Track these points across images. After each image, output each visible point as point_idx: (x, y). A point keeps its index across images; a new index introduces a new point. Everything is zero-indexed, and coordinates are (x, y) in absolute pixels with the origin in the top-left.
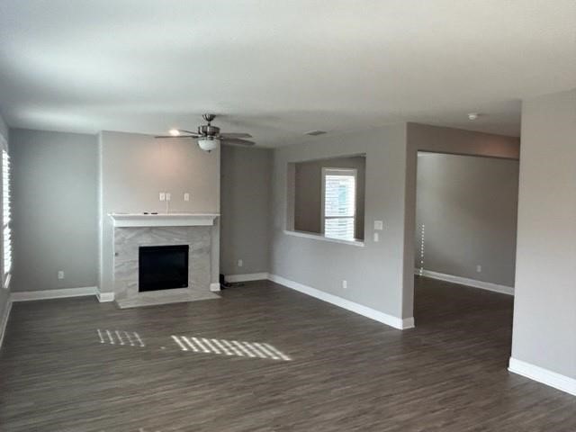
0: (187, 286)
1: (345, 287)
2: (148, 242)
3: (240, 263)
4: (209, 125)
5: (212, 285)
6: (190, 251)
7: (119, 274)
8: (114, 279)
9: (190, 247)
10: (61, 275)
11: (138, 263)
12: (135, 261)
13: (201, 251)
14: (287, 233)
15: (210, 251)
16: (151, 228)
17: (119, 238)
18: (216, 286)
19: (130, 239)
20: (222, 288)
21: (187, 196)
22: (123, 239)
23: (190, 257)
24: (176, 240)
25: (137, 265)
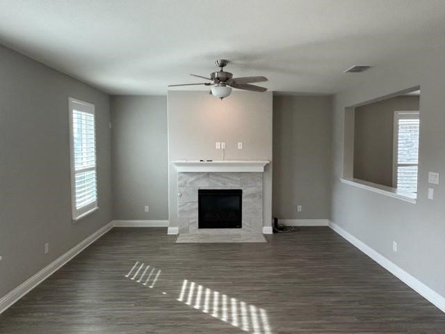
0: (240, 227)
1: (395, 249)
2: (206, 185)
3: (299, 208)
4: (222, 71)
5: (265, 228)
6: (243, 195)
7: (182, 212)
8: (178, 216)
9: (244, 191)
10: (147, 209)
11: (197, 204)
12: (195, 202)
13: (253, 195)
14: (343, 181)
15: (262, 196)
16: (208, 174)
17: (182, 181)
18: (268, 230)
19: (191, 183)
20: (274, 231)
21: (240, 146)
22: (186, 182)
23: (244, 200)
24: (230, 184)
25: (197, 205)
